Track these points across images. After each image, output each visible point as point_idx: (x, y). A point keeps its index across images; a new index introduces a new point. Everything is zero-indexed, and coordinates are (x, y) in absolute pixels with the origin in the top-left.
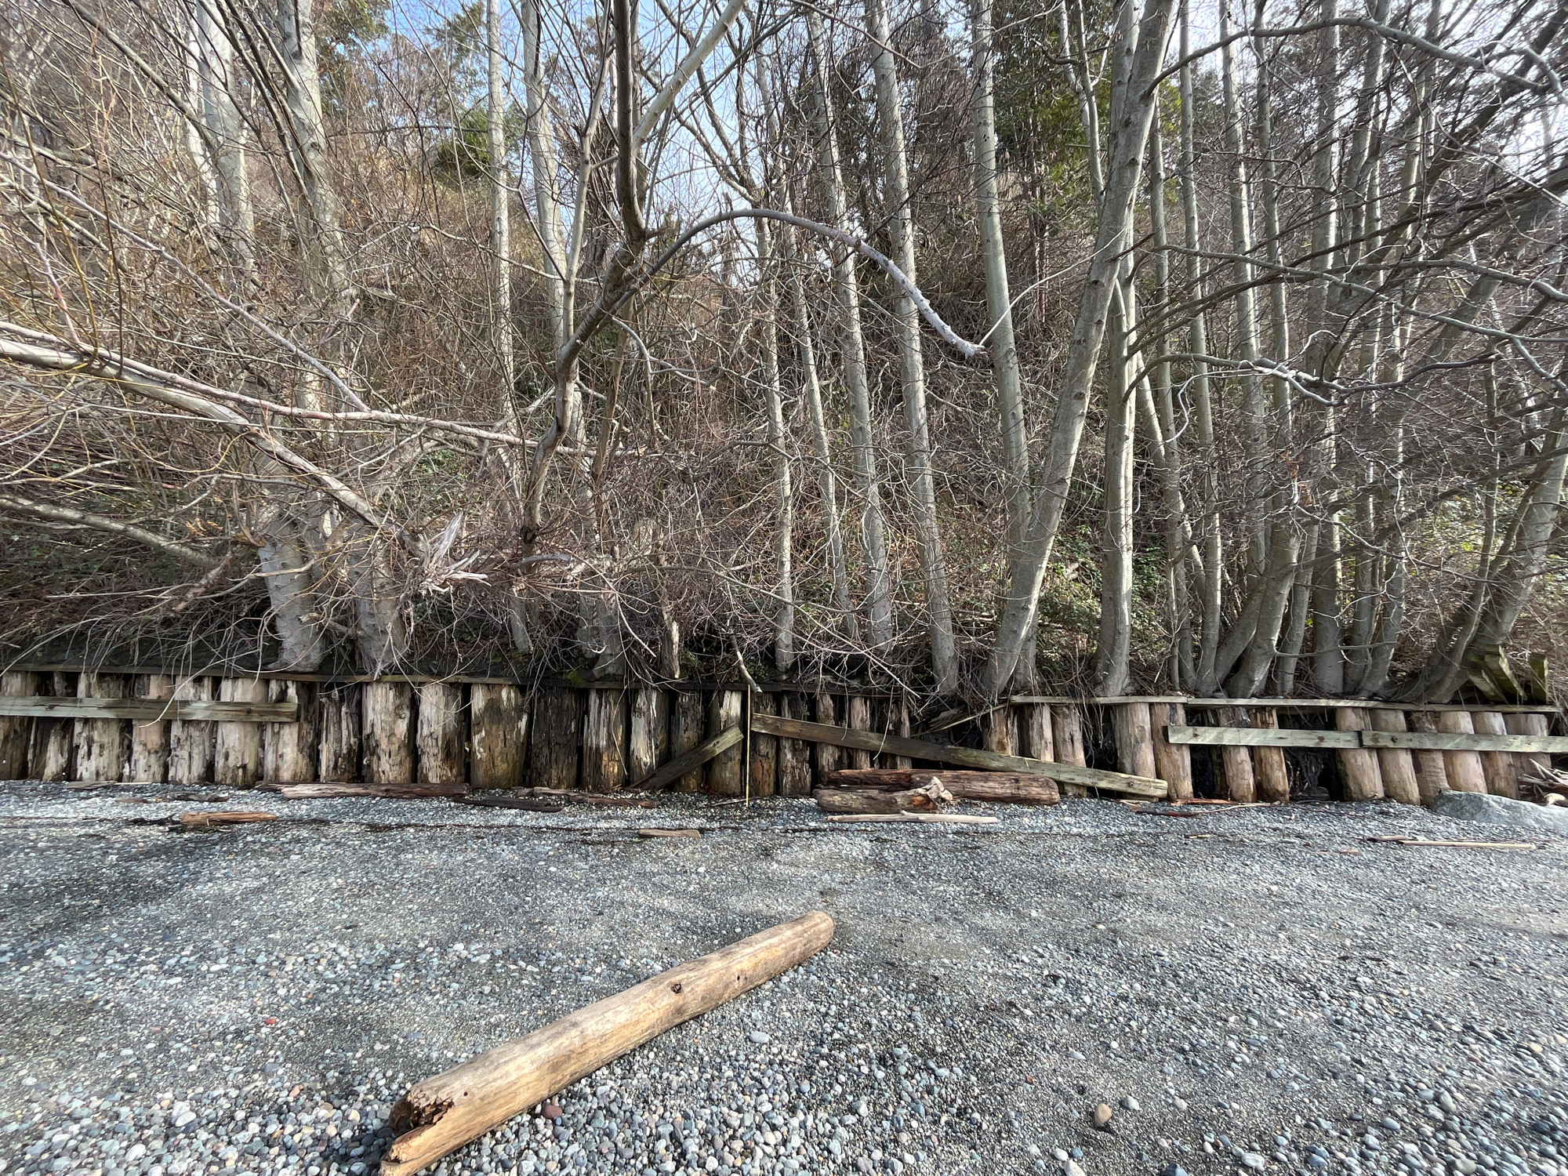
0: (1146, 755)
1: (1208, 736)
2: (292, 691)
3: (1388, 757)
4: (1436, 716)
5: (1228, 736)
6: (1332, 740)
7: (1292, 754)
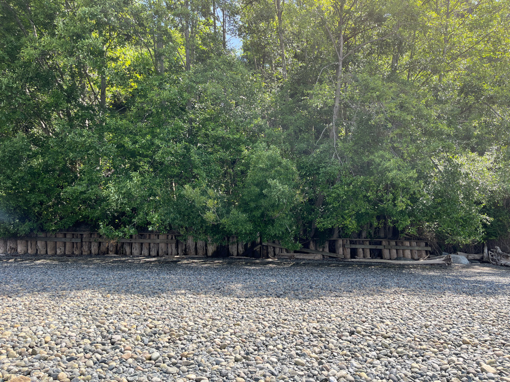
0: (341, 250)
1: (354, 246)
2: (174, 237)
3: (391, 250)
4: (402, 242)
5: (357, 246)
6: (379, 247)
7: (371, 250)
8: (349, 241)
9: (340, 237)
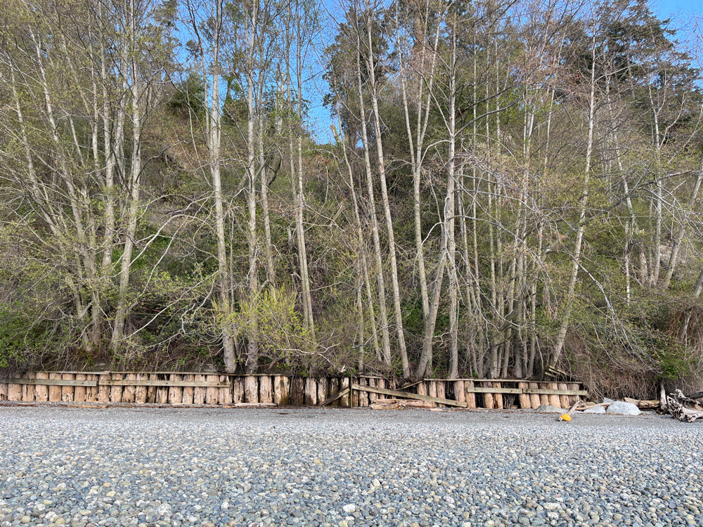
0: (462, 395)
2: (227, 378)
3: (532, 396)
4: (547, 384)
5: (485, 390)
6: (515, 391)
7: (504, 395)
8: (472, 383)
9: (461, 378)
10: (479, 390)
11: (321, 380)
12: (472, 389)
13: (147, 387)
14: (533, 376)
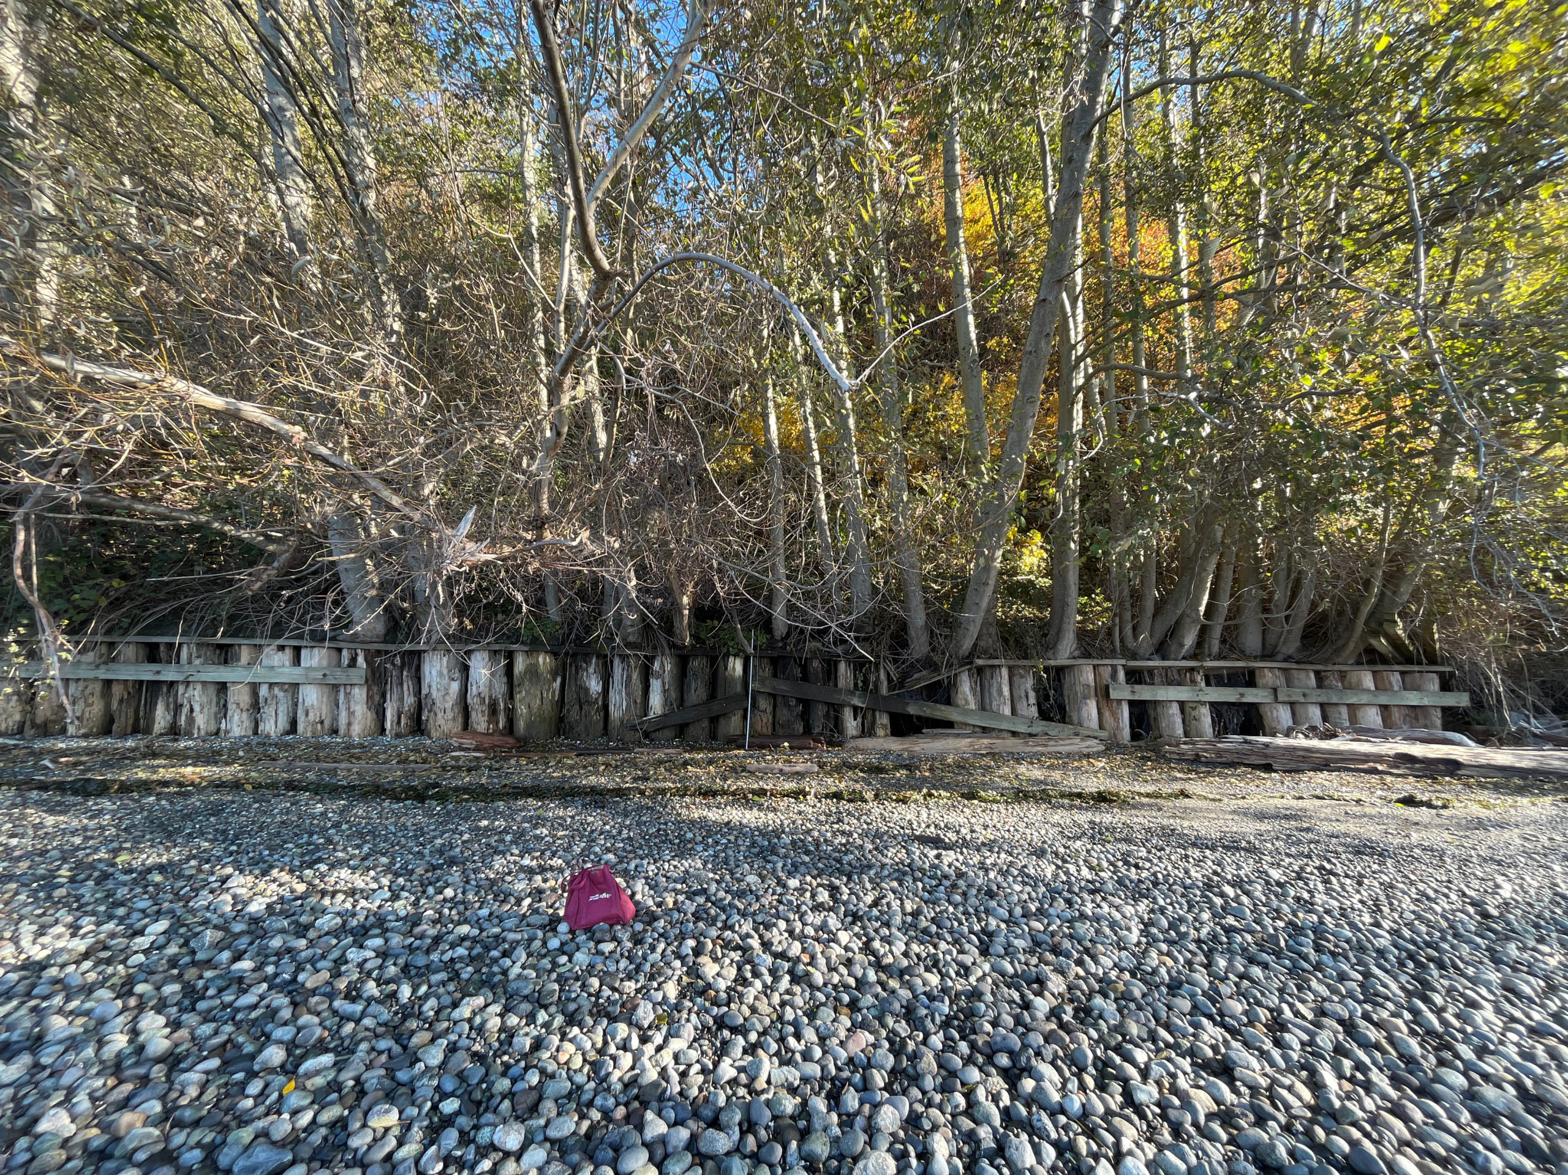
0: (1091, 709)
2: (361, 660)
3: (1298, 707)
4: (1343, 675)
5: (1159, 693)
6: (1251, 696)
7: (1216, 708)
8: (1121, 675)
9: (1087, 655)
10: (1145, 693)
11: (656, 666)
12: (1122, 692)
13: (108, 683)
14: (1299, 650)
